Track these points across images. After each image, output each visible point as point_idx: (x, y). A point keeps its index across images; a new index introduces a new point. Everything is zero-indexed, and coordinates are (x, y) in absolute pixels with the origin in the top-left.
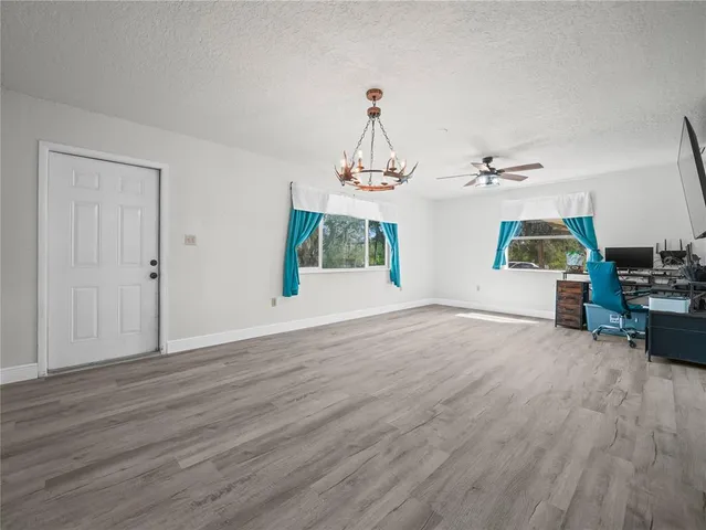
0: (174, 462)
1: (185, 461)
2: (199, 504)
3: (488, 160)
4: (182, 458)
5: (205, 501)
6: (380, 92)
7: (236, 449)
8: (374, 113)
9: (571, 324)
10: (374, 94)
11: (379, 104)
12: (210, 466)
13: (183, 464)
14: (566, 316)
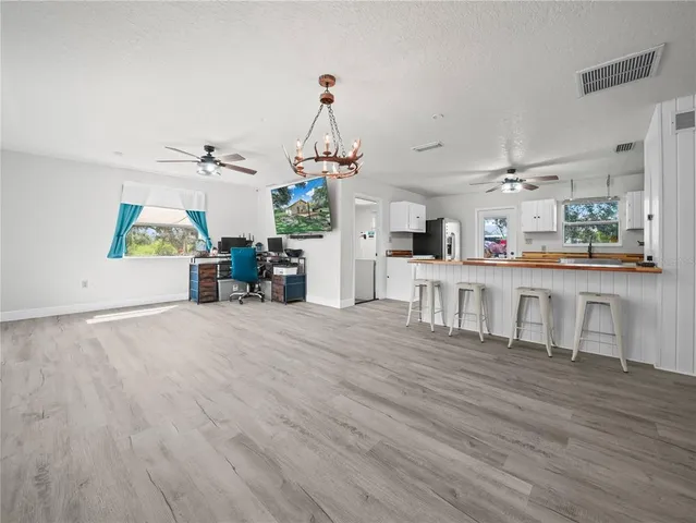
0: (532, 500)
1: (522, 490)
2: (544, 453)
3: (210, 149)
4: (521, 495)
5: (540, 451)
6: (332, 77)
7: (474, 455)
8: (327, 100)
9: (210, 299)
10: (328, 80)
11: (331, 90)
12: (508, 465)
13: (527, 489)
14: (206, 294)
